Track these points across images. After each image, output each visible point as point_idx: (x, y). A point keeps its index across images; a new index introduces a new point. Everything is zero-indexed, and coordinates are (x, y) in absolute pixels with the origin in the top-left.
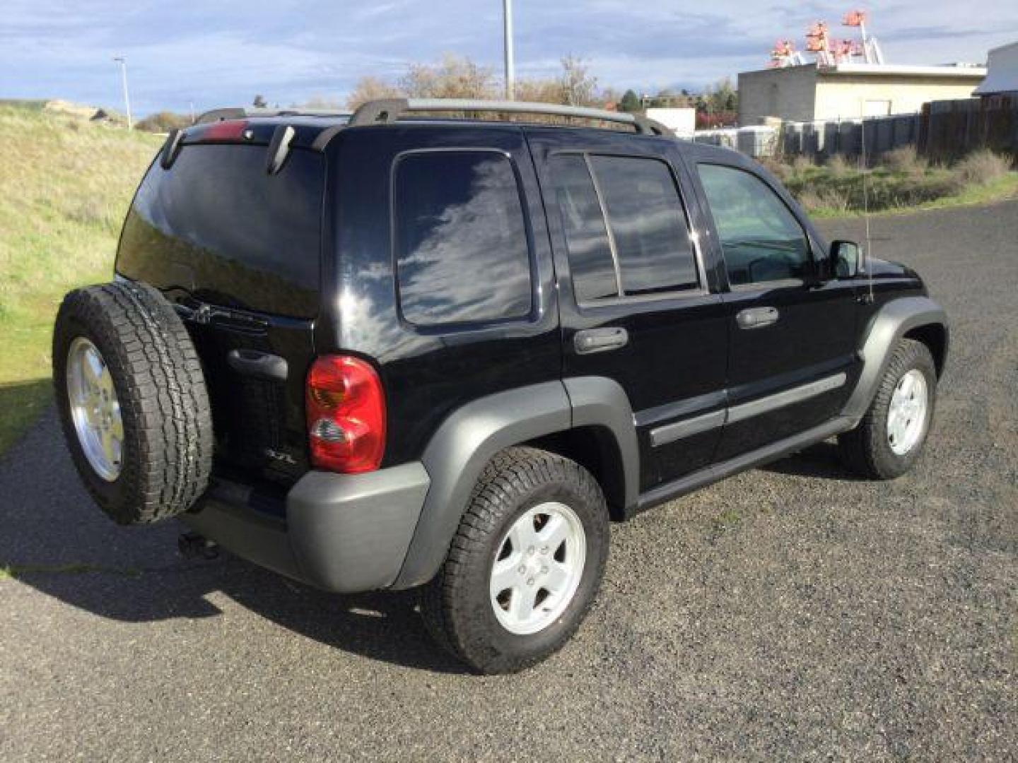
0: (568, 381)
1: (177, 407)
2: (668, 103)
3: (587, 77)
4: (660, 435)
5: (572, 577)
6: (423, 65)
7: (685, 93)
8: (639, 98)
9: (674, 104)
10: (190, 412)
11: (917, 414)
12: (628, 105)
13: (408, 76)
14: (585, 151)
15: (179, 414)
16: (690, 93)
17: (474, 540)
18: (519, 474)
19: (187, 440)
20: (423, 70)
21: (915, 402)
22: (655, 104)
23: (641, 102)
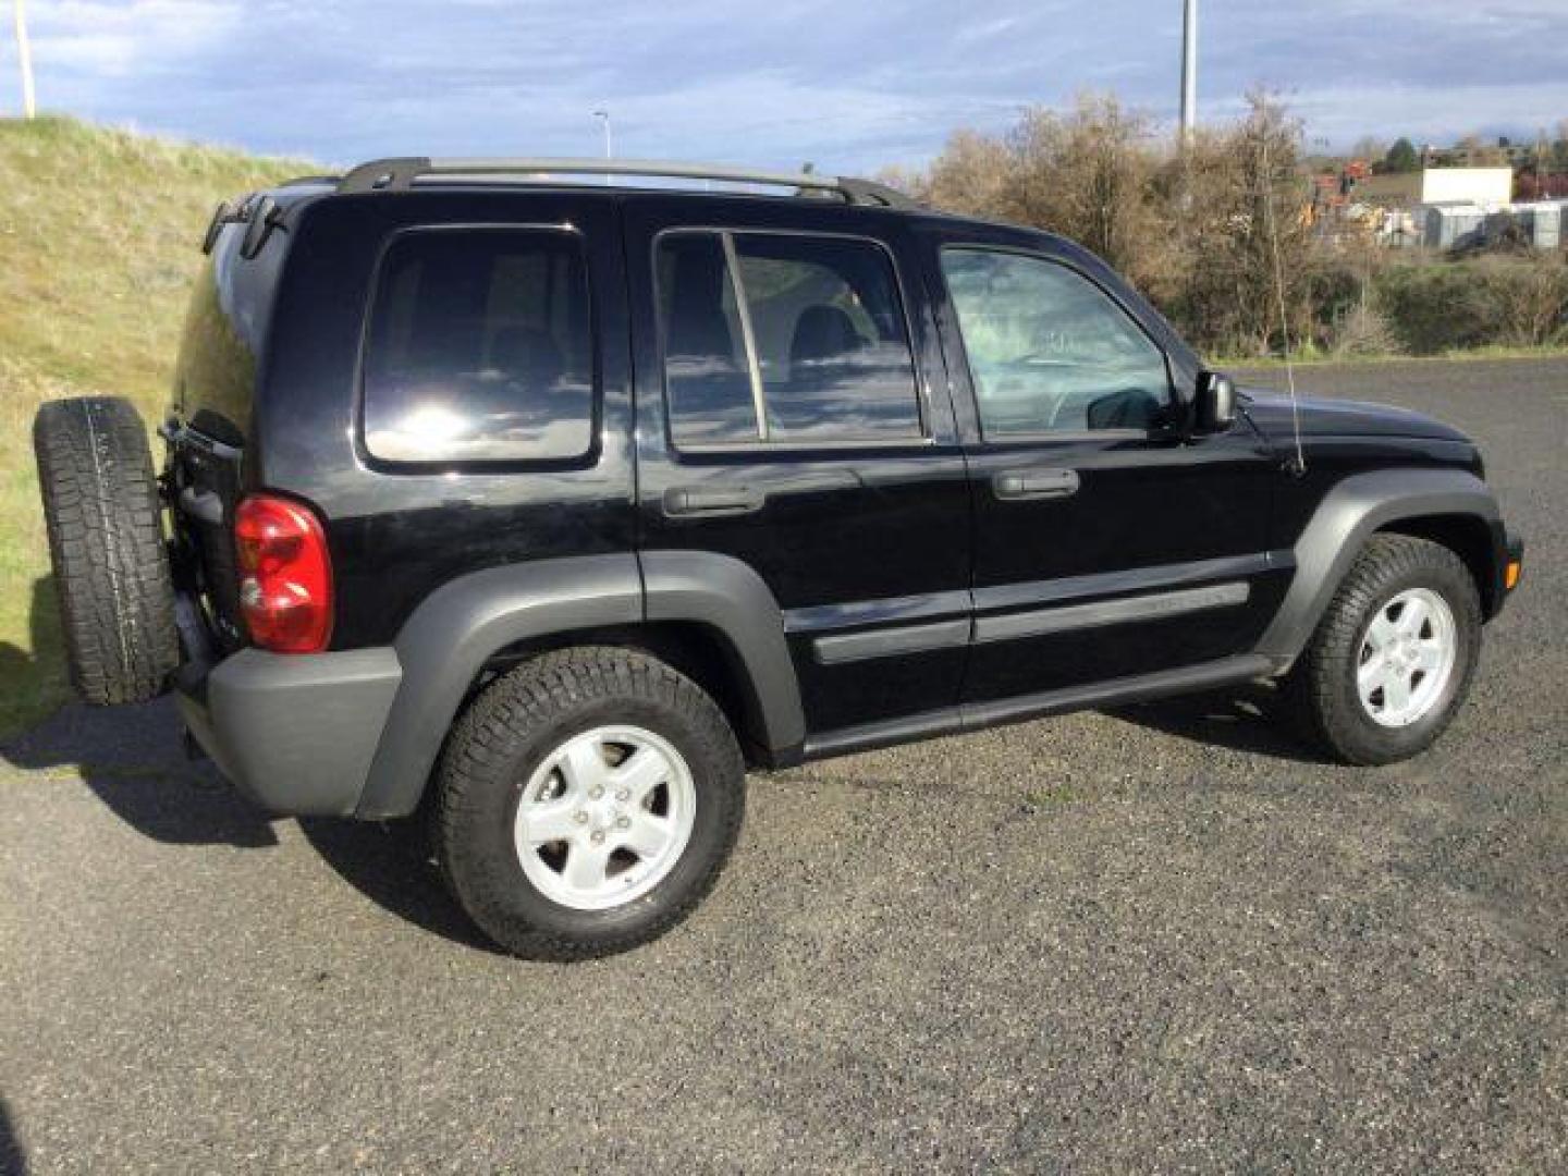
0: (646, 555)
1: (111, 555)
2: (1470, 159)
3: (1287, 120)
4: (830, 648)
5: (675, 841)
6: (1045, 108)
7: (1503, 142)
8: (1418, 150)
9: (1481, 159)
10: (128, 561)
11: (1438, 664)
12: (1397, 163)
13: (1022, 126)
14: (726, 234)
15: (112, 563)
16: (1513, 142)
17: (483, 764)
18: (565, 679)
19: (127, 598)
20: (1045, 116)
21: (1433, 643)
22: (1443, 161)
23: (1422, 157)
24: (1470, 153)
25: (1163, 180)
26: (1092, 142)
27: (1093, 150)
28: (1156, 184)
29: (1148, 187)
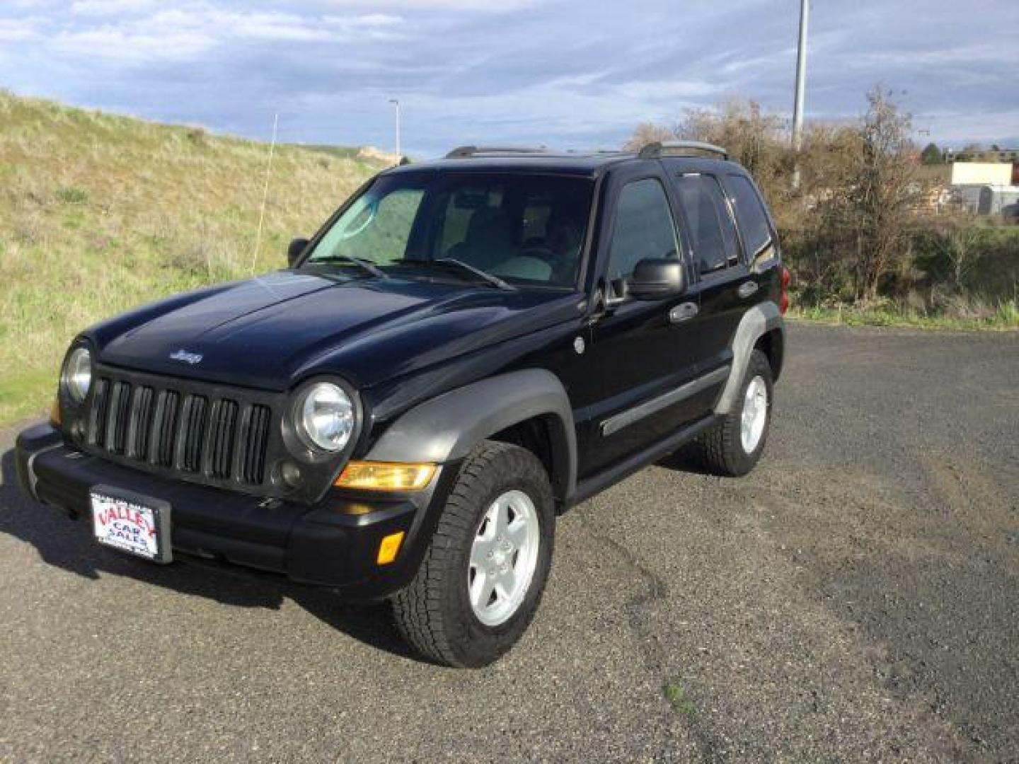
7: (995, 148)
8: (942, 152)
9: (983, 158)
16: (1001, 148)
22: (962, 158)
23: (944, 156)
24: (976, 155)
25: (789, 160)
26: (739, 131)
27: (741, 136)
28: (783, 162)
29: (779, 164)
